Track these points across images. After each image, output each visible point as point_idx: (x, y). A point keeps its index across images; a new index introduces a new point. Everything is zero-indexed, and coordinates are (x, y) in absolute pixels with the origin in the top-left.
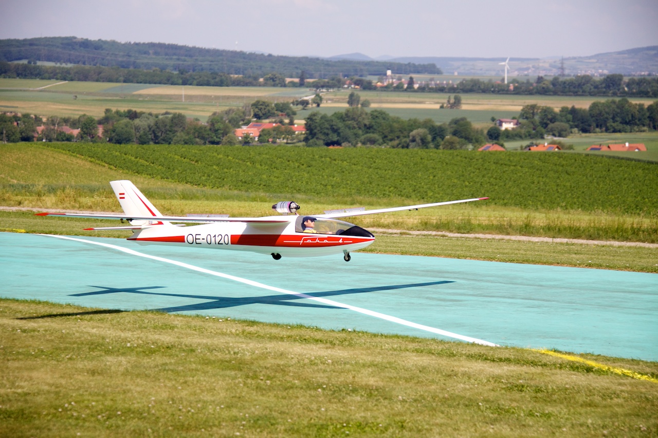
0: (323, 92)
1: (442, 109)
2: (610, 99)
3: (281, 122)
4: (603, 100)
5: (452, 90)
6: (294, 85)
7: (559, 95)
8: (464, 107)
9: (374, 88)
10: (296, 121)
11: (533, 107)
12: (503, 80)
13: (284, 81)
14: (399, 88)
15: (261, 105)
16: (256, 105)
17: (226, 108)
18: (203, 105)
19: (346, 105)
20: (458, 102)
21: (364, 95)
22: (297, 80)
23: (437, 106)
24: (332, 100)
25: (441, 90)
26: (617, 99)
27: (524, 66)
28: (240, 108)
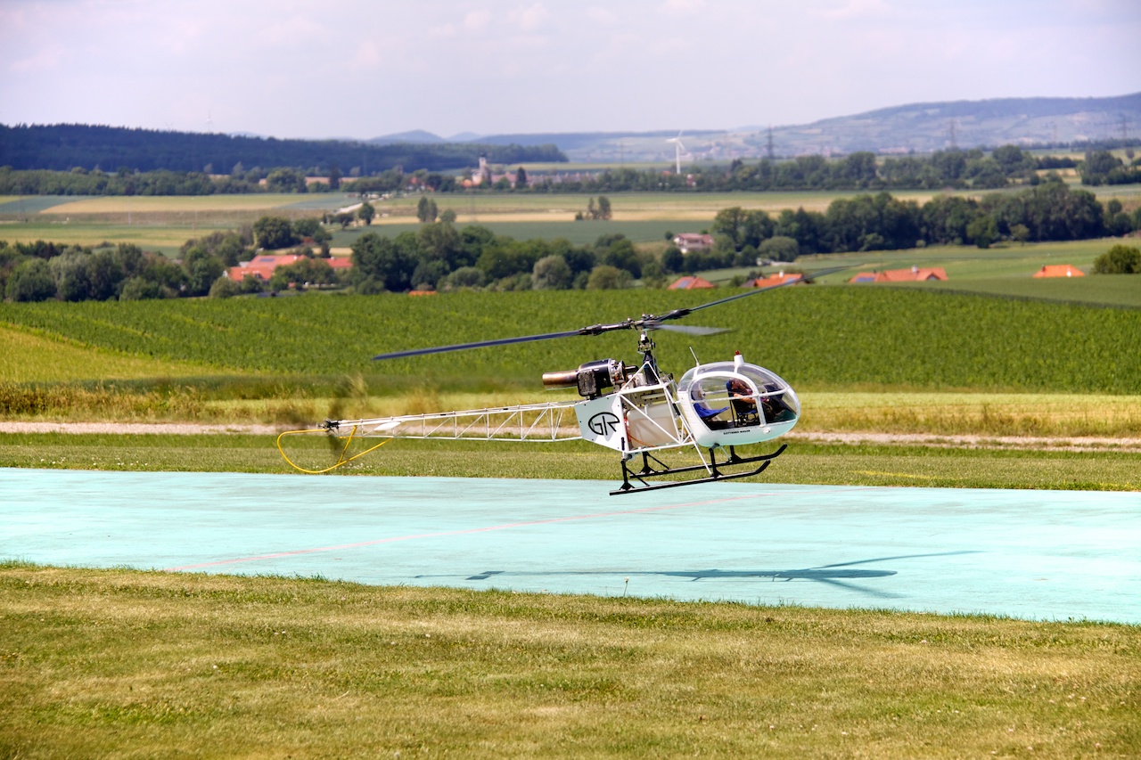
0: (373, 198)
1: (580, 222)
2: (863, 194)
3: (309, 253)
4: (849, 197)
5: (593, 188)
6: (319, 189)
7: (773, 190)
8: (616, 216)
9: (461, 189)
10: (333, 251)
11: (735, 212)
12: (674, 168)
13: (303, 182)
14: (502, 187)
15: (270, 225)
16: (261, 226)
17: (209, 233)
18: (167, 228)
19: (415, 220)
20: (605, 207)
21: (443, 202)
22: (324, 181)
23: (571, 217)
24: (389, 212)
25: (572, 188)
26: (874, 195)
27: (704, 143)
28: (235, 231)
